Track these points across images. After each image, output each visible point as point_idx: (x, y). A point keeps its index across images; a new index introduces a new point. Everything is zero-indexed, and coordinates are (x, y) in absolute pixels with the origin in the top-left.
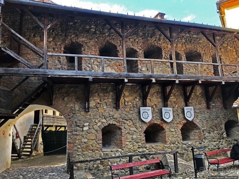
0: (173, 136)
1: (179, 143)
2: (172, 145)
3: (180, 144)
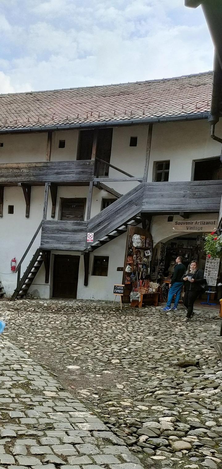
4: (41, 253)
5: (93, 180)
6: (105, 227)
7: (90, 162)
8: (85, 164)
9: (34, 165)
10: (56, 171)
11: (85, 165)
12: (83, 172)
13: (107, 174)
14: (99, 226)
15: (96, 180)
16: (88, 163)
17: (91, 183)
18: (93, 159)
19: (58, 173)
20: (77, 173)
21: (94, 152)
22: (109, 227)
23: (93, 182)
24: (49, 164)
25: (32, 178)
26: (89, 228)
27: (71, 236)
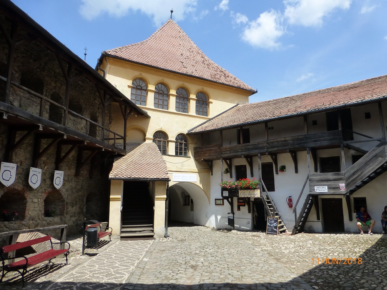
0: (34, 209)
1: (39, 218)
2: (31, 222)
3: (41, 220)
4: (311, 198)
5: (342, 143)
6: (359, 175)
8: (335, 133)
9: (296, 137)
10: (313, 140)
12: (334, 138)
13: (352, 139)
14: (354, 175)
15: (345, 142)
16: (337, 132)
17: (342, 145)
18: (340, 129)
19: (315, 141)
20: (330, 140)
21: (340, 124)
22: (363, 175)
23: (343, 144)
24: (307, 136)
25: (297, 146)
26: (346, 177)
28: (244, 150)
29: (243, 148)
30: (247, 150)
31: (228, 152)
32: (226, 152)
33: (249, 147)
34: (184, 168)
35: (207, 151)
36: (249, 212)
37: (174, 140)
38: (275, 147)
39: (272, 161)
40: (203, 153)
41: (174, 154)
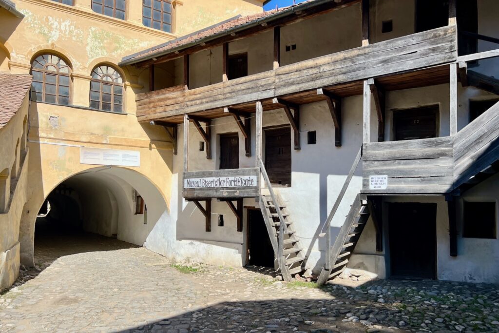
4: (365, 202)
5: (455, 61)
7: (446, 31)
8: (437, 35)
11: (436, 37)
12: (434, 50)
15: (462, 59)
16: (442, 33)
17: (453, 67)
18: (452, 25)
19: (385, 62)
20: (422, 55)
23: (458, 64)
24: (367, 50)
25: (341, 78)
27: (421, 166)
28: (229, 95)
29: (227, 90)
30: (234, 94)
31: (198, 102)
32: (194, 102)
33: (238, 87)
34: (110, 138)
35: (160, 100)
36: (240, 229)
37: (88, 74)
38: (292, 84)
39: (290, 123)
40: (152, 105)
41: (88, 105)
